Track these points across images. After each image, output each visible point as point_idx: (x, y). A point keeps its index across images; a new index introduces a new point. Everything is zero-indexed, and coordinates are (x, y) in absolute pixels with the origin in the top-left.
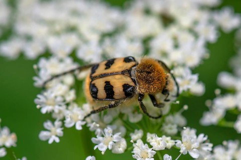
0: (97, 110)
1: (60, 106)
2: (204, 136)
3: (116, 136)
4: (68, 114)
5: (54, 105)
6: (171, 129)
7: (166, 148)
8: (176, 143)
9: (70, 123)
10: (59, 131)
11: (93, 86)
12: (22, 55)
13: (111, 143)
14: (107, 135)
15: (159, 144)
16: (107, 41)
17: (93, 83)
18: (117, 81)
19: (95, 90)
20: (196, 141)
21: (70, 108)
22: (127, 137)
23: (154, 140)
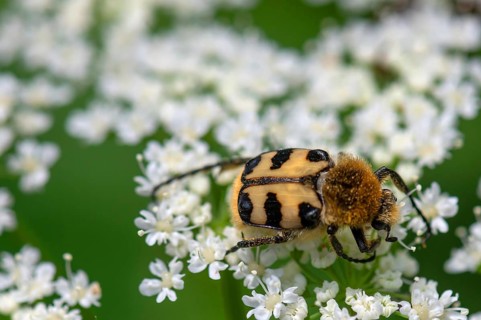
0: (251, 243)
1: (181, 232)
2: (453, 295)
3: (288, 292)
4: (195, 249)
5: (170, 232)
6: (390, 279)
7: (381, 316)
8: (400, 306)
9: (199, 265)
10: (177, 280)
11: (244, 198)
12: (112, 135)
13: (279, 306)
14: (271, 291)
15: (369, 308)
16: (273, 113)
17: (245, 191)
18: (289, 195)
19: (247, 205)
20: (439, 305)
21: (199, 237)
22: (308, 295)
23: (358, 301)
